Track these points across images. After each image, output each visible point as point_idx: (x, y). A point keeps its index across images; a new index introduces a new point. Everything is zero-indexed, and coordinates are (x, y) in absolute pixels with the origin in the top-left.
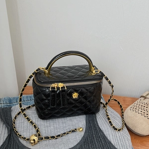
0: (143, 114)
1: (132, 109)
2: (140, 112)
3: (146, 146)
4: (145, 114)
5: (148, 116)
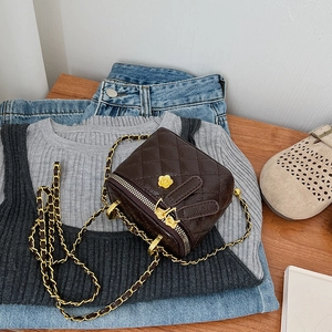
0: (301, 176)
1: (282, 160)
2: (296, 172)
3: (290, 240)
4: (306, 178)
5: (311, 182)
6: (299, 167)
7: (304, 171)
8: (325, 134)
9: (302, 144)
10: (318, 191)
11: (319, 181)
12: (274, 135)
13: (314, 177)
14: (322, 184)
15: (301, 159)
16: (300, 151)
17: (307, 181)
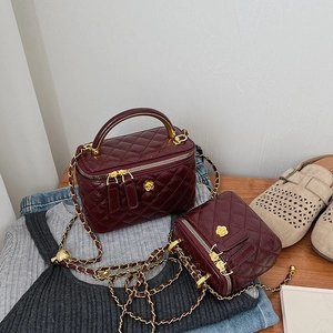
0: (277, 211)
1: (260, 202)
2: (272, 208)
4: (281, 212)
5: (286, 214)
6: (274, 204)
7: (279, 207)
8: (290, 175)
9: (274, 186)
10: (293, 220)
11: (292, 212)
12: (251, 185)
13: (287, 210)
14: (295, 215)
15: (275, 198)
16: (273, 192)
17: (282, 213)
